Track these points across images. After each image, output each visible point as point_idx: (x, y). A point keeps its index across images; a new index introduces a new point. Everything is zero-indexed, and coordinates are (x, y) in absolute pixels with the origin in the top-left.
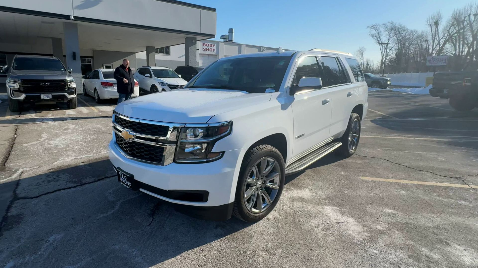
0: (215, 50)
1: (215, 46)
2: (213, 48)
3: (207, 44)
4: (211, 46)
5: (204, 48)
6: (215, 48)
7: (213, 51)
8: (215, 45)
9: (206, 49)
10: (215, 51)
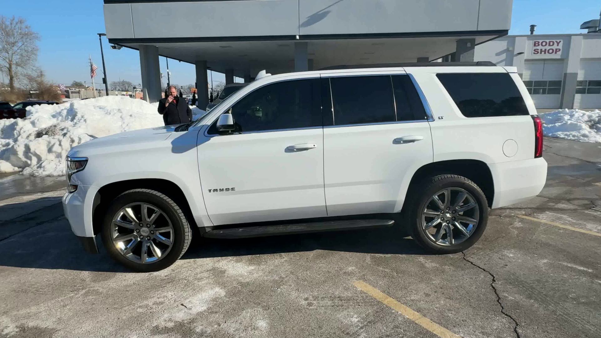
0: (559, 51)
1: (561, 44)
2: (555, 47)
3: (543, 42)
4: (551, 44)
5: (535, 50)
6: (560, 46)
7: (556, 53)
8: (562, 42)
9: (539, 51)
10: (559, 53)
